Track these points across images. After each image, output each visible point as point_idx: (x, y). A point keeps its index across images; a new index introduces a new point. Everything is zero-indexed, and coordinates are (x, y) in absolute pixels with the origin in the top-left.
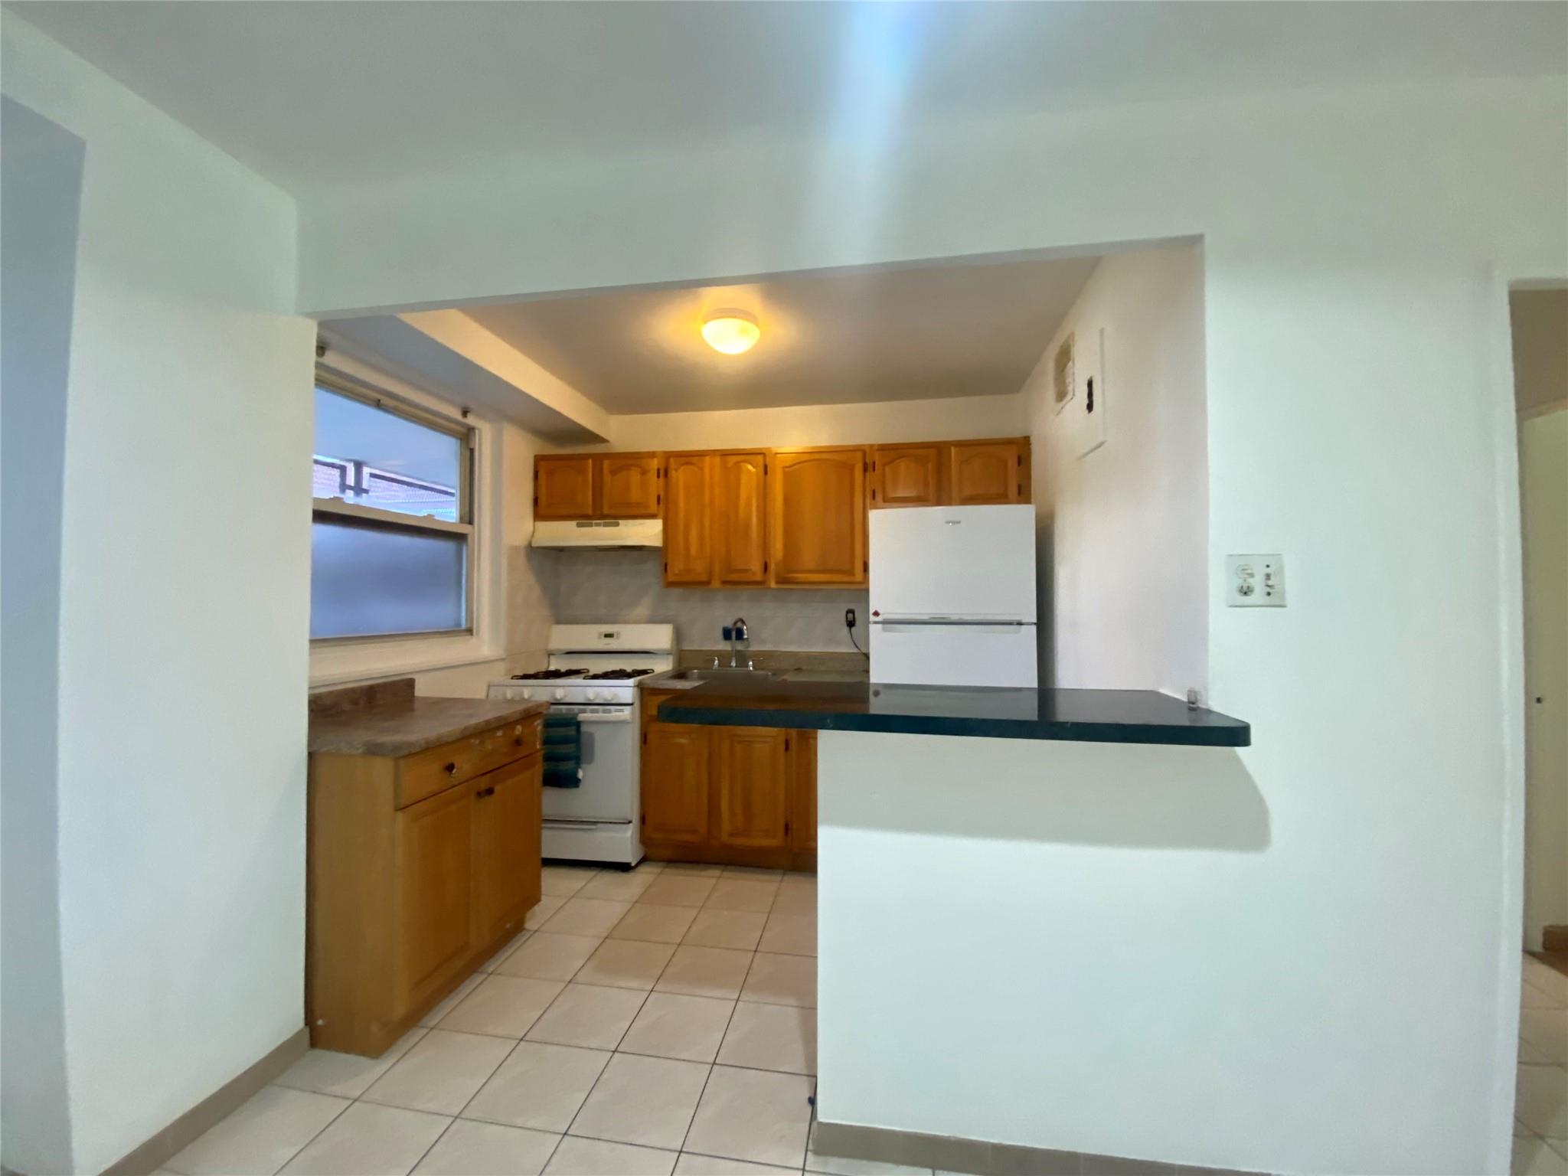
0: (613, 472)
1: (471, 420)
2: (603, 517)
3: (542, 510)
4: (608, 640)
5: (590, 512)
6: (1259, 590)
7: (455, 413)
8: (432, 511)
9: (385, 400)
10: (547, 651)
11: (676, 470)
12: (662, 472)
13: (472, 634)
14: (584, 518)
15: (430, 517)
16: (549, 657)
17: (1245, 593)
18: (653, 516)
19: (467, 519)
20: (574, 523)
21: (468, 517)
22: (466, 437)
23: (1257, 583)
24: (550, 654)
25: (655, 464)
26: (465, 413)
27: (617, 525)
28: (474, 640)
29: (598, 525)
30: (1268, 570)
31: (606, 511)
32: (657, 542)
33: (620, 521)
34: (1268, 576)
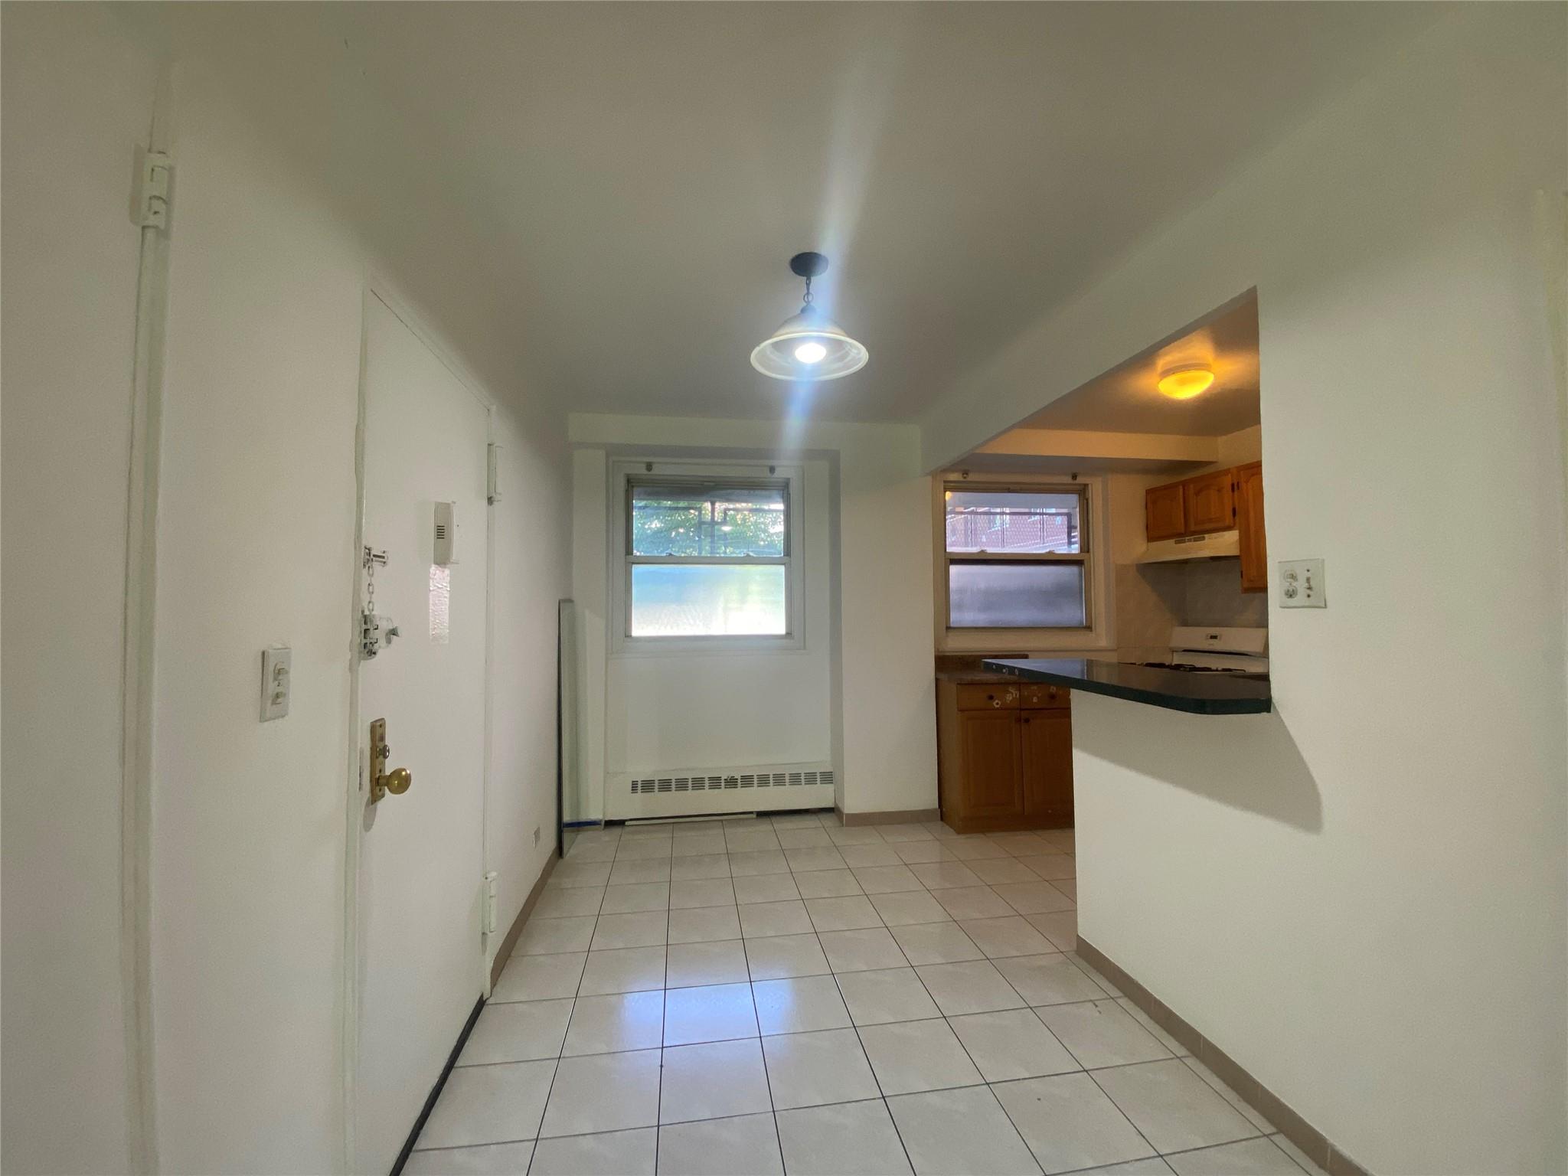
0: (1198, 493)
1: (1080, 480)
2: (1194, 533)
3: (1155, 532)
4: (1213, 641)
5: (1183, 531)
6: (1302, 591)
7: (1068, 480)
8: (1051, 549)
9: (1011, 487)
10: (1170, 649)
11: (1247, 482)
12: (1236, 487)
13: (1091, 631)
14: (1180, 536)
15: (1050, 553)
16: (1173, 654)
17: (1291, 596)
18: (1229, 528)
19: (1086, 549)
20: (1172, 541)
21: (1085, 547)
22: (1082, 492)
23: (1301, 585)
24: (1173, 651)
25: (1227, 481)
26: (1074, 477)
27: (1204, 538)
28: (1092, 635)
29: (1190, 540)
30: (1309, 574)
31: (1193, 528)
32: (1234, 551)
33: (1206, 536)
34: (1308, 580)
